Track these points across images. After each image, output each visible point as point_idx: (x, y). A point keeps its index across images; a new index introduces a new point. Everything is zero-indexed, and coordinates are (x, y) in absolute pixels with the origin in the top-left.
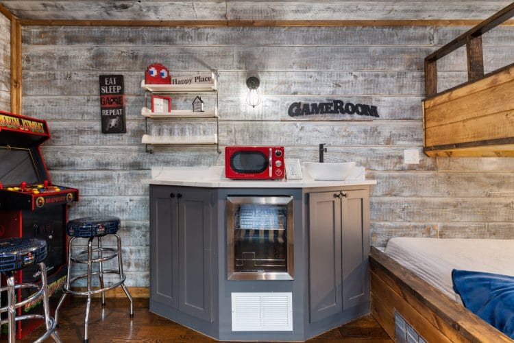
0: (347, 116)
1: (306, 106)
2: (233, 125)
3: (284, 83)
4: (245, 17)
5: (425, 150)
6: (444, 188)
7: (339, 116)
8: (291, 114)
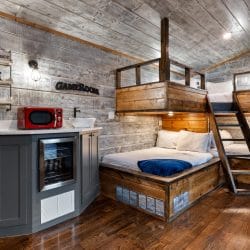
0: (86, 93)
1: (66, 84)
2: (18, 92)
3: (53, 68)
4: (29, 20)
5: (116, 112)
6: (122, 130)
7: (82, 92)
8: (57, 88)
